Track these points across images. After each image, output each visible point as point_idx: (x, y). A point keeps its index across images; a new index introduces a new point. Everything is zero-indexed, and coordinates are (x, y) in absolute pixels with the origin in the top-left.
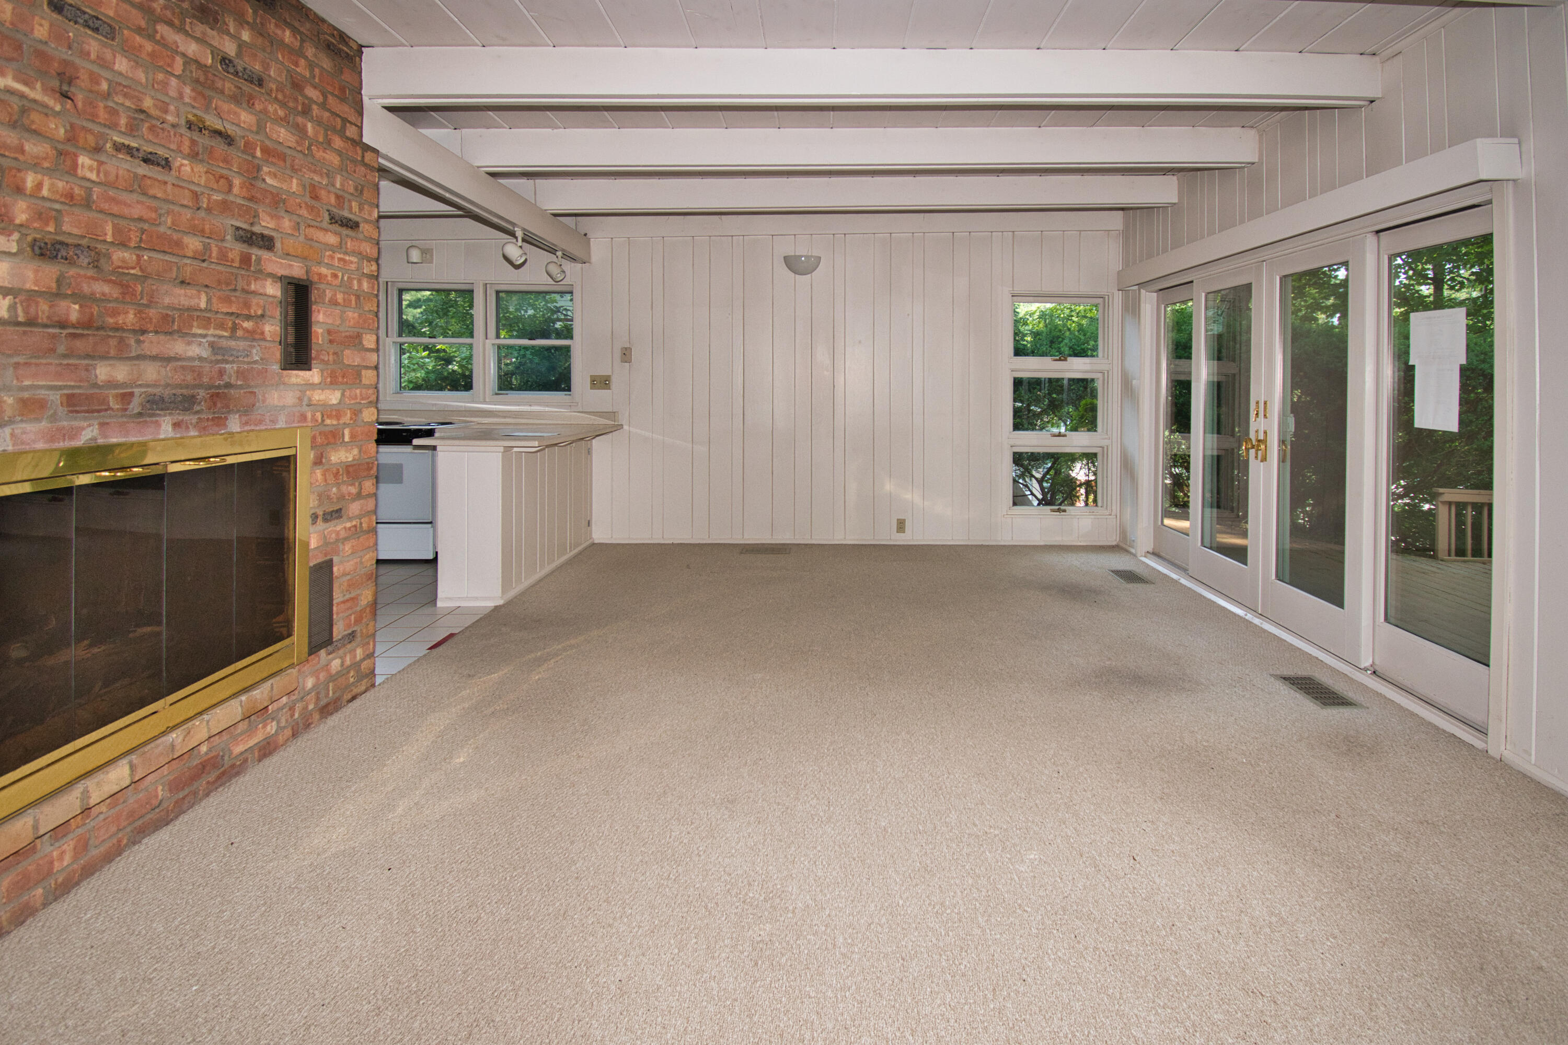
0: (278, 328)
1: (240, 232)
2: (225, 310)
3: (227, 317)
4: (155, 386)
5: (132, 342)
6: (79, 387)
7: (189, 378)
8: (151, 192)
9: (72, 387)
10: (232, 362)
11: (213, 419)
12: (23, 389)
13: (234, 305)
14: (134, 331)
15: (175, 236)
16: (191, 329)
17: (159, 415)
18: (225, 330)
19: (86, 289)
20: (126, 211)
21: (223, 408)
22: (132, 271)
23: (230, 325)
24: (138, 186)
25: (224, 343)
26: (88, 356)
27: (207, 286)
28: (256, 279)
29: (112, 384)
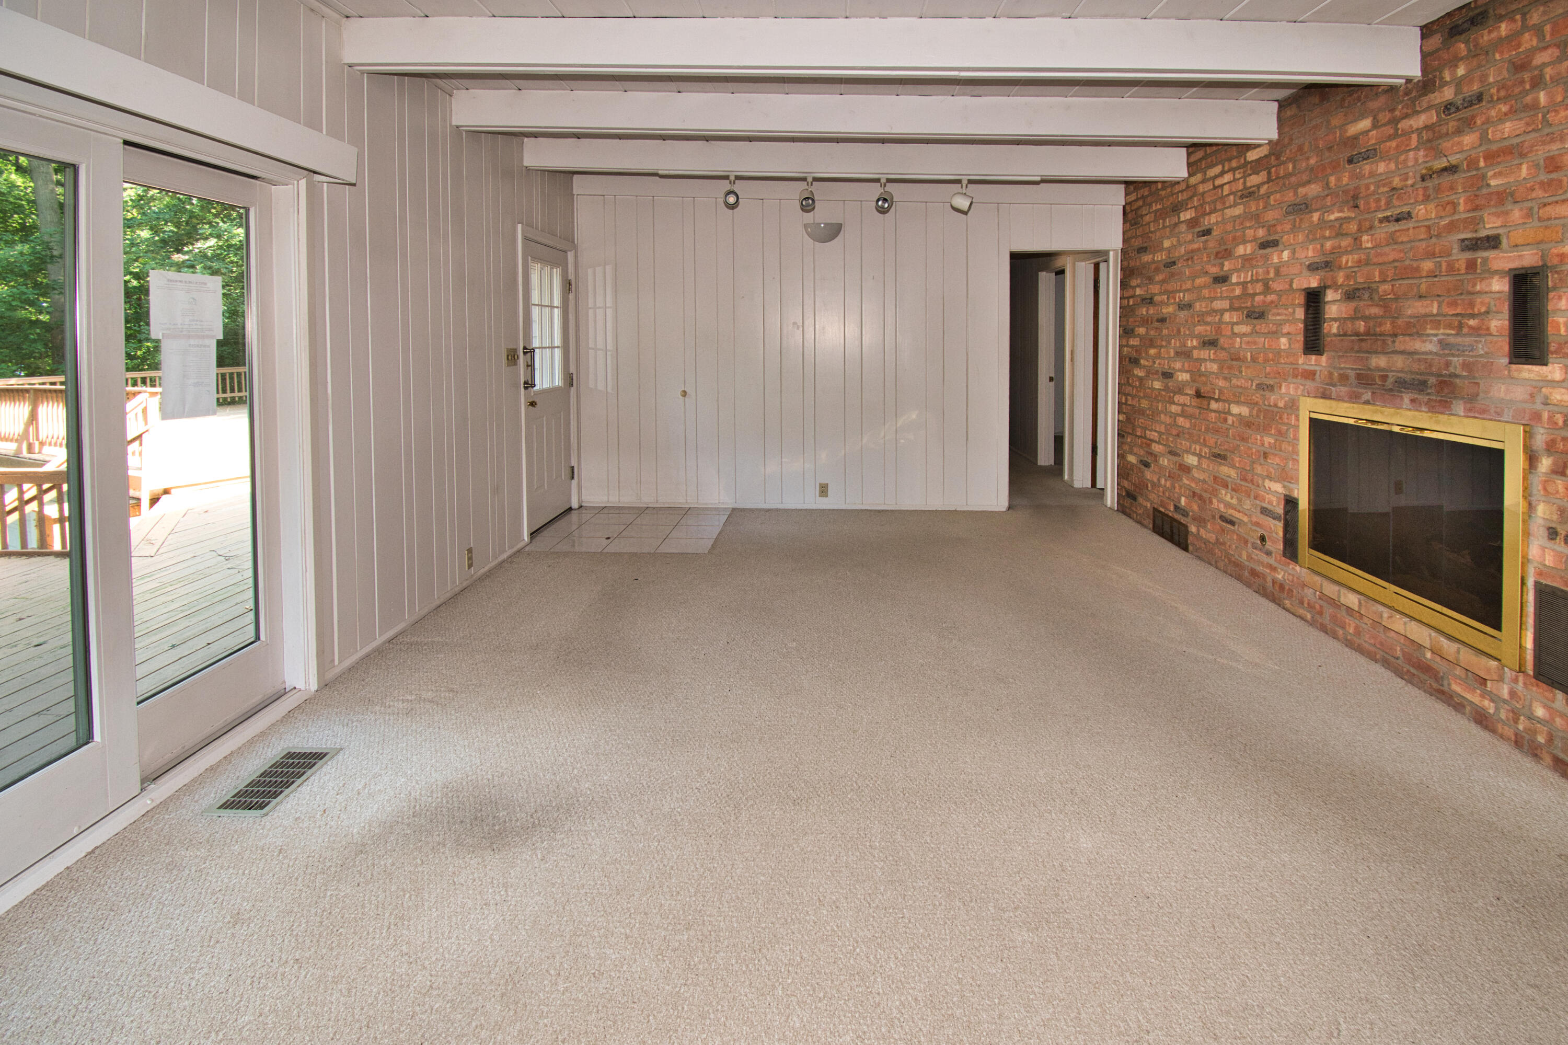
0: (1507, 323)
1: (1466, 242)
2: (1450, 313)
3: (1454, 318)
4: (1402, 371)
5: (1389, 343)
6: (1362, 369)
7: (1422, 367)
8: (1400, 240)
9: (1360, 369)
10: (1458, 356)
11: (1440, 401)
12: (1341, 369)
13: (1459, 307)
14: (1390, 335)
15: (1415, 264)
16: (1426, 330)
17: (1404, 392)
18: (1453, 329)
19: (1367, 313)
20: (1386, 259)
21: (1449, 393)
22: (1389, 297)
23: (1456, 323)
24: (1392, 239)
25: (1452, 340)
26: (1368, 352)
27: (1438, 296)
28: (1482, 279)
29: (1379, 369)
